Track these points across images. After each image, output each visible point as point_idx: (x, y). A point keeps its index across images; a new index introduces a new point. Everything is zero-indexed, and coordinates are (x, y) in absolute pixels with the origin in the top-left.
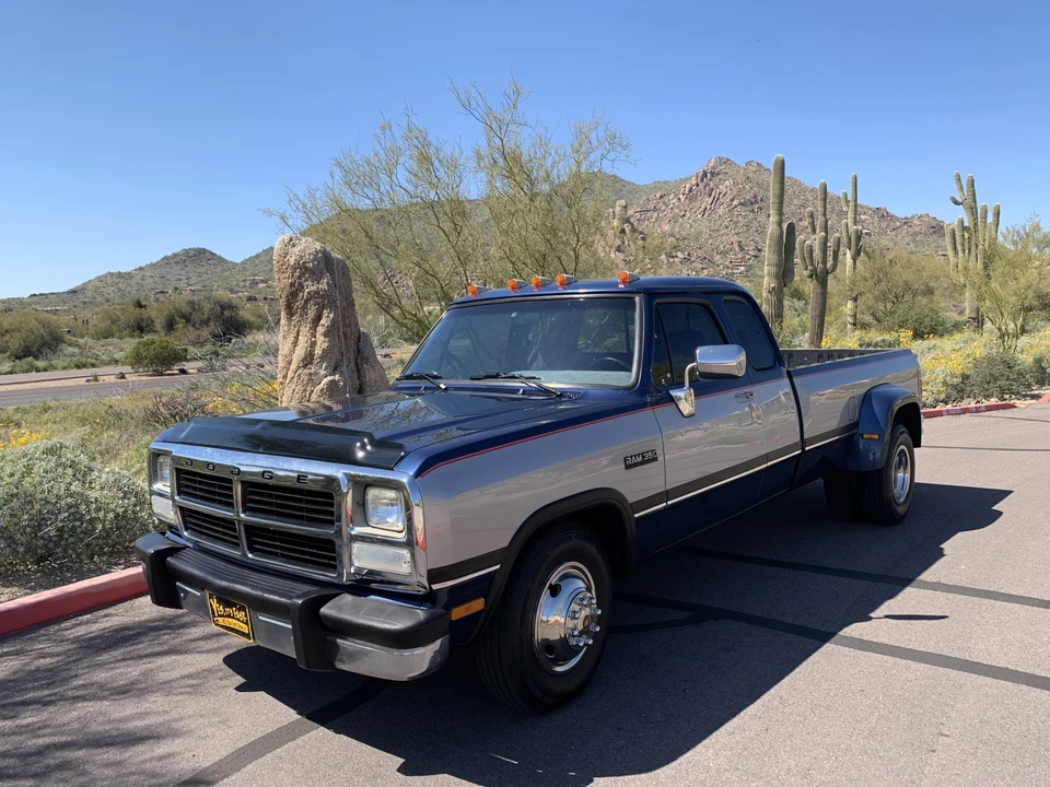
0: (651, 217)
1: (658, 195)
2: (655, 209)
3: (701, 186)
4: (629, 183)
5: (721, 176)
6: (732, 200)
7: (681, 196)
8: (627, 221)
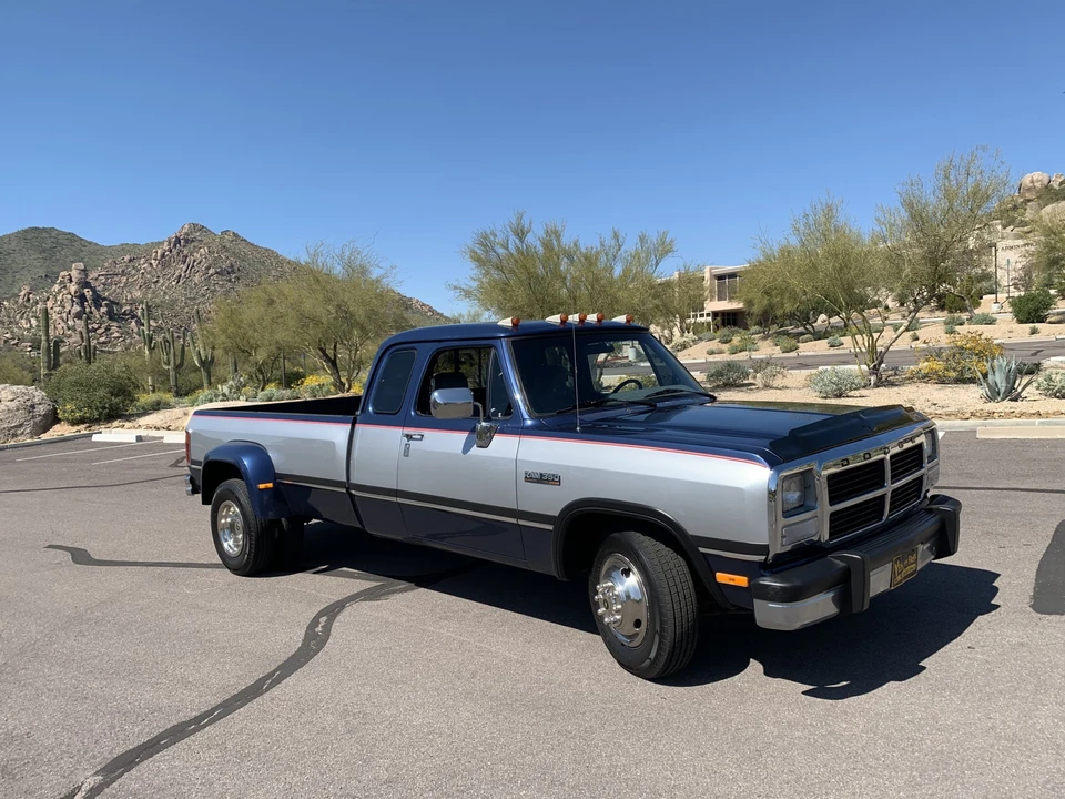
0: (120, 282)
1: (127, 258)
2: (123, 273)
3: (175, 252)
4: (90, 243)
5: (196, 244)
6: (208, 268)
7: (153, 261)
8: (87, 285)
